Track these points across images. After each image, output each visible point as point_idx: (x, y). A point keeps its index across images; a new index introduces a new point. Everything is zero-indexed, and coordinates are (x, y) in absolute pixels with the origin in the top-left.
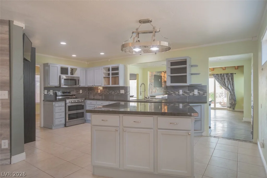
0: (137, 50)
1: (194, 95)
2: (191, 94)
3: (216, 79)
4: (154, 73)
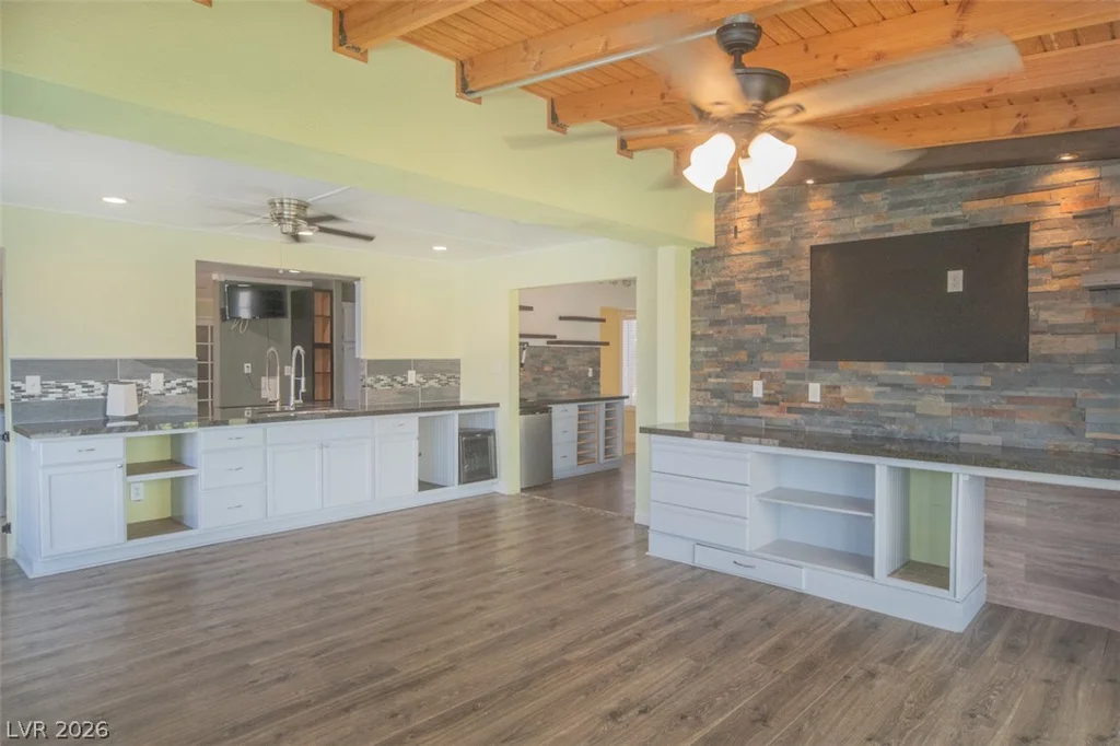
4: (811, 235)
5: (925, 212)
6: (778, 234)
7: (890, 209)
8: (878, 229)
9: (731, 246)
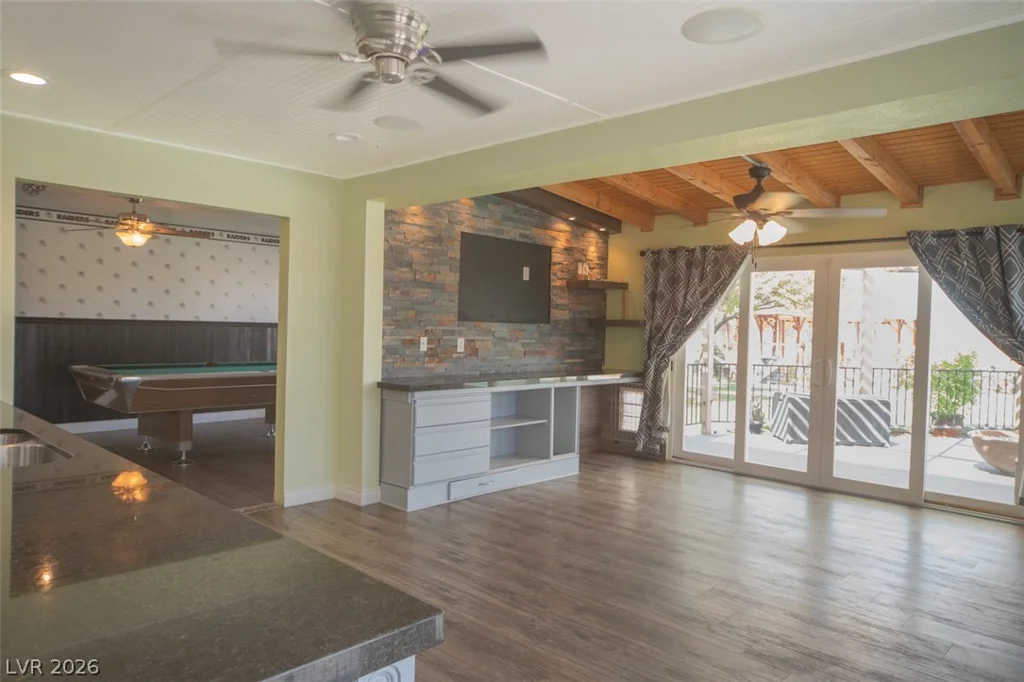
3: (933, 270)
4: (462, 223)
5: (516, 227)
6: (440, 215)
7: (503, 219)
8: (496, 231)
9: (406, 215)
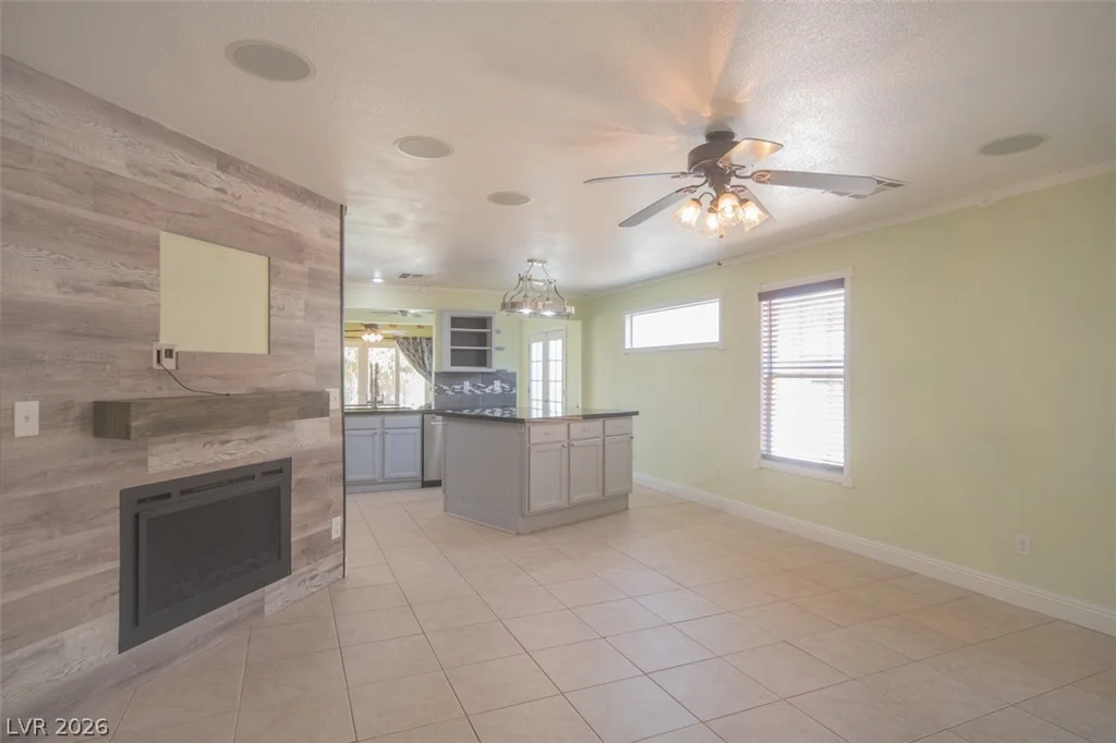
0: (548, 313)
1: (493, 390)
2: (487, 390)
3: (402, 350)
